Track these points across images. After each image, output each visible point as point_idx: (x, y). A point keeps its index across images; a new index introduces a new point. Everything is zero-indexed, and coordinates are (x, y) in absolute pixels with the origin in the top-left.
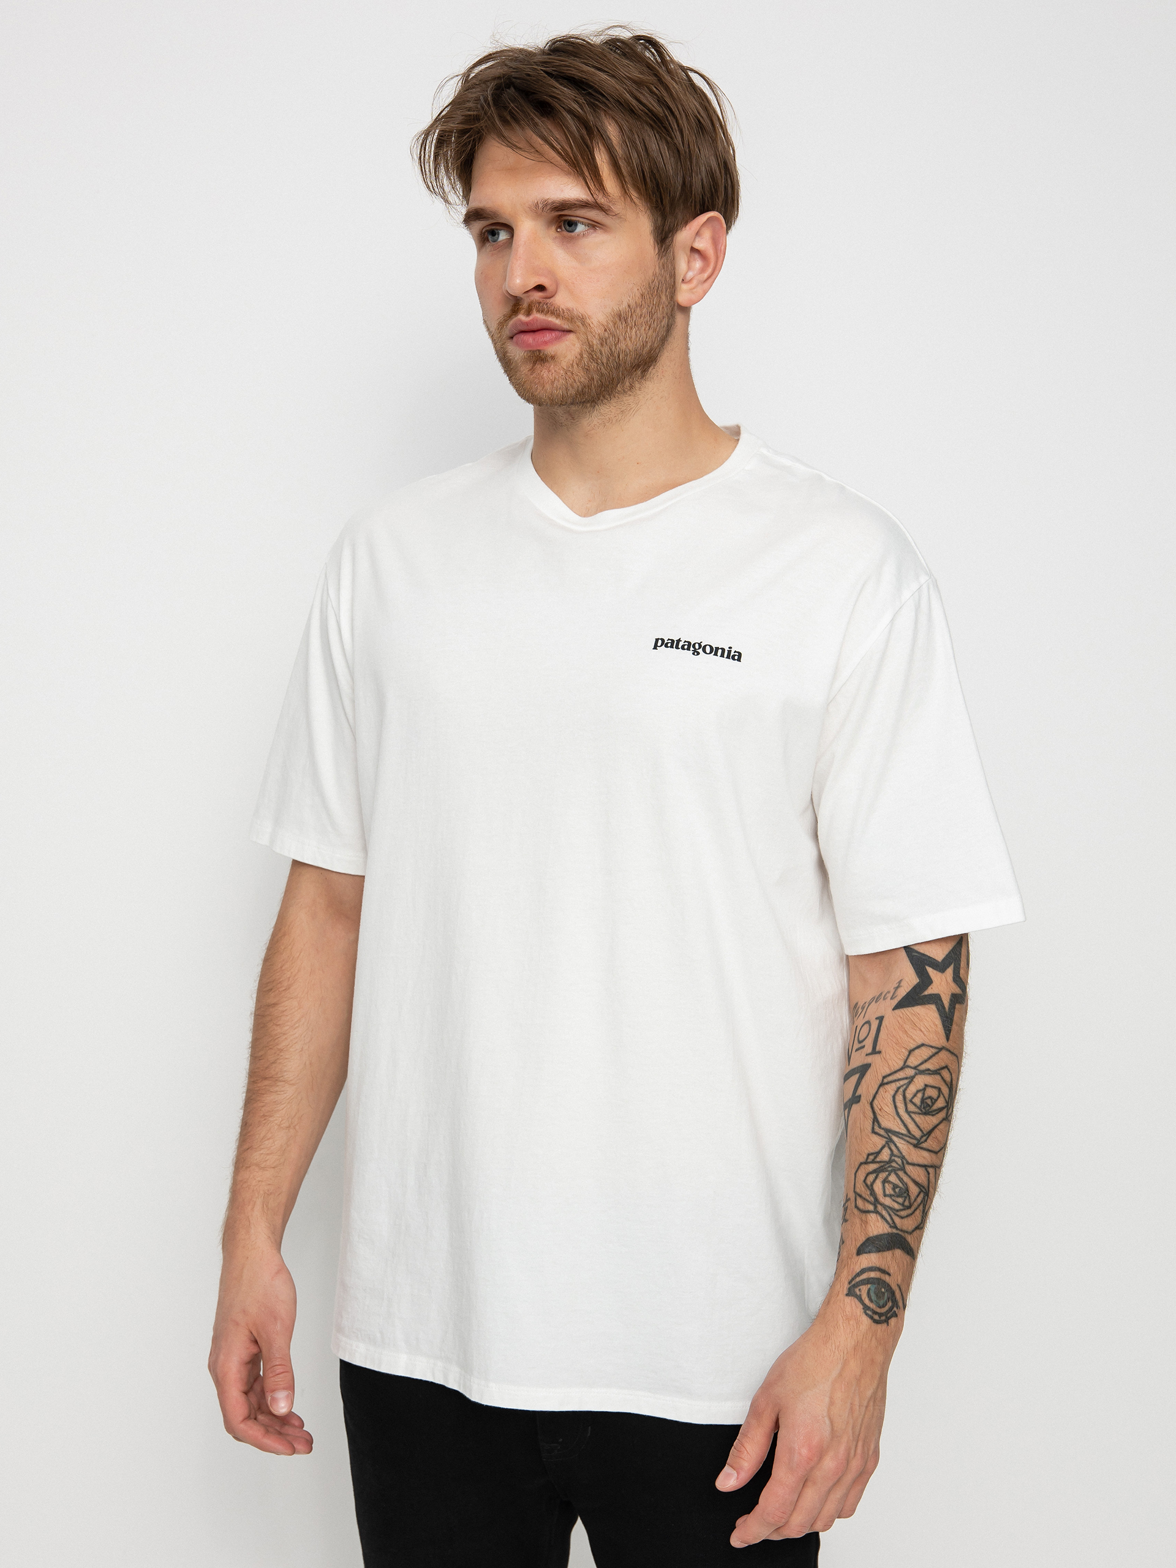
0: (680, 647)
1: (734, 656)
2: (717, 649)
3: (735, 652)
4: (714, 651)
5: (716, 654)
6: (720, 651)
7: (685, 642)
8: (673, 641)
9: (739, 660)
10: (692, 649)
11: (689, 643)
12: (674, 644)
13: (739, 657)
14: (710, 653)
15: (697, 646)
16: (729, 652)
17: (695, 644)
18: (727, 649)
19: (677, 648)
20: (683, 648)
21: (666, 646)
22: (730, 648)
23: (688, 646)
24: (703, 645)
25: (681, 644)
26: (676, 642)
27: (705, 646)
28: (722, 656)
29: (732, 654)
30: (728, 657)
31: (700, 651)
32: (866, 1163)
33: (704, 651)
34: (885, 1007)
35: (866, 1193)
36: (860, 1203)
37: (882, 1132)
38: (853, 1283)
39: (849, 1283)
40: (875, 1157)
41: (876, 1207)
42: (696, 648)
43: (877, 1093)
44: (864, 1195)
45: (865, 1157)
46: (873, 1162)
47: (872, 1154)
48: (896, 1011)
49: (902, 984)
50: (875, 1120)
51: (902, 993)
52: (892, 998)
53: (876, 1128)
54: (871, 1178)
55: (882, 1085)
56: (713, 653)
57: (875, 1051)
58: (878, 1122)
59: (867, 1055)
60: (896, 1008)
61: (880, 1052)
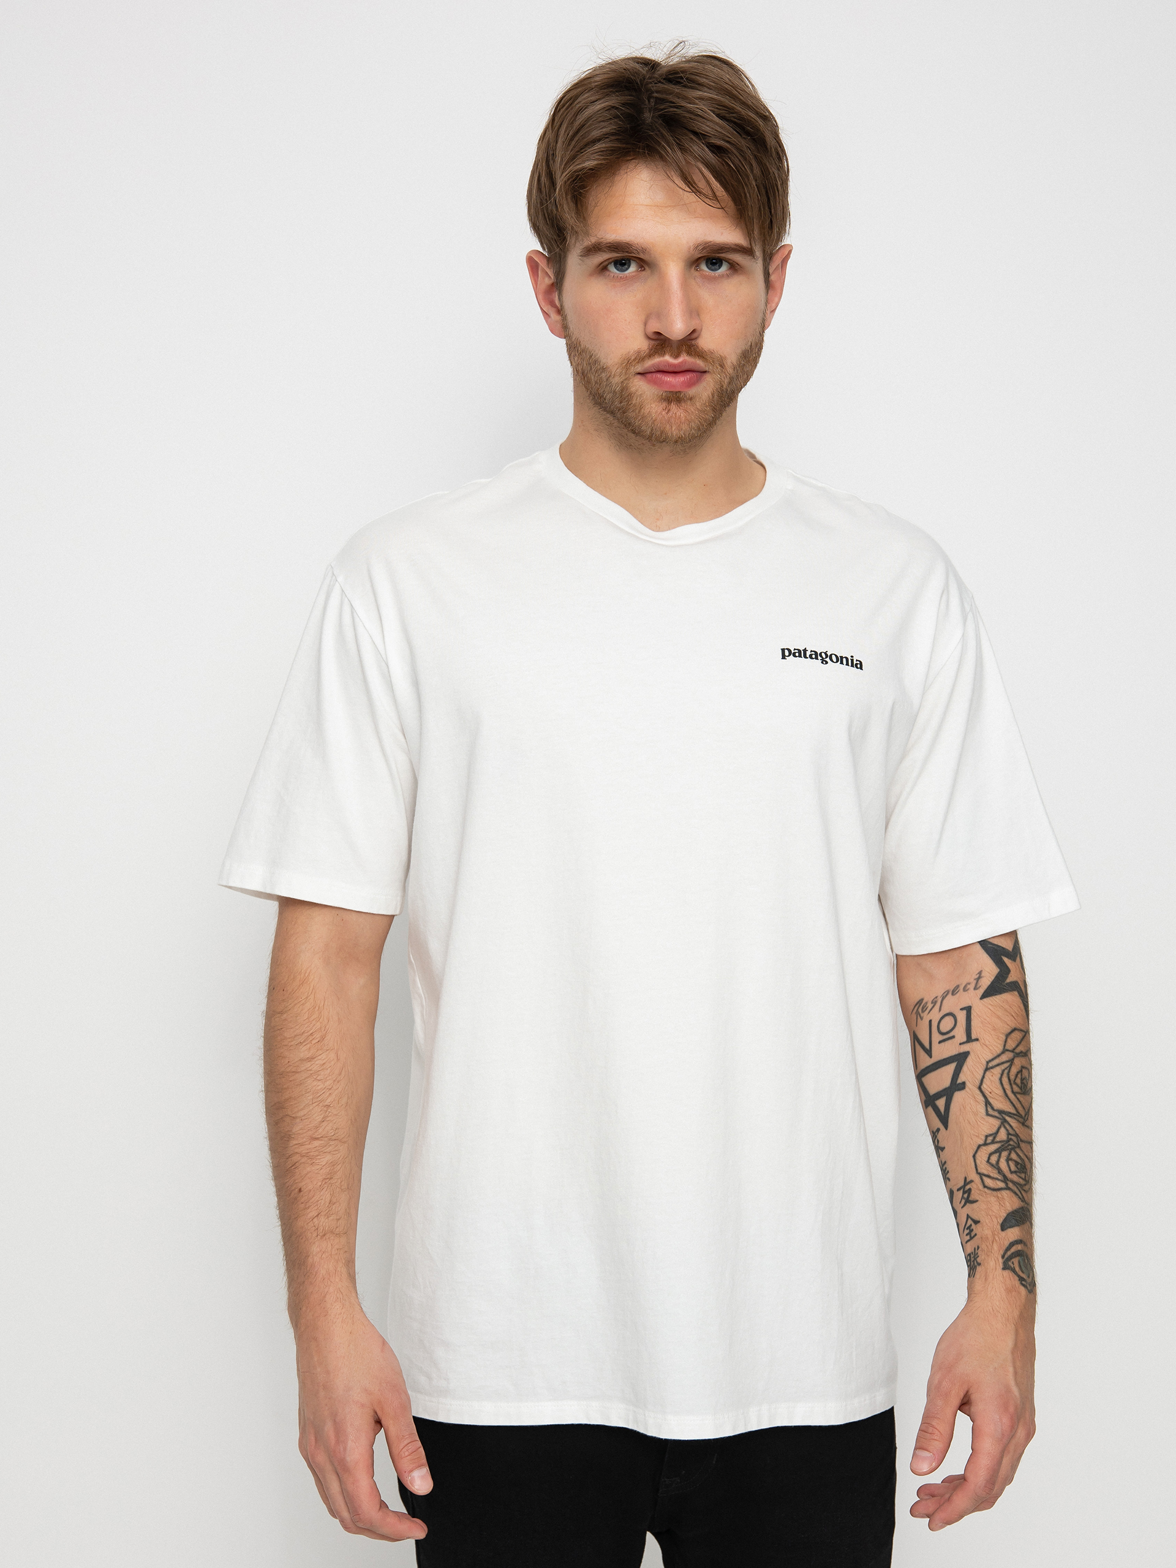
0: (808, 656)
1: (857, 664)
2: (842, 658)
3: (857, 660)
4: (840, 660)
5: (842, 663)
6: (844, 660)
7: (811, 651)
8: (799, 651)
9: (861, 668)
10: (819, 658)
11: (816, 653)
12: (801, 653)
13: (859, 665)
14: (837, 662)
15: (823, 655)
16: (852, 660)
17: (821, 653)
18: (850, 658)
19: (805, 657)
20: (811, 656)
21: (794, 655)
22: (852, 657)
23: (815, 655)
24: (829, 654)
25: (808, 654)
26: (802, 652)
27: (831, 655)
28: (847, 664)
29: (855, 662)
30: (852, 666)
31: (828, 659)
32: (985, 1144)
33: (831, 659)
34: (972, 998)
35: (994, 1173)
36: (988, 1182)
37: (996, 1114)
38: (1006, 1256)
39: (1003, 1257)
40: (994, 1138)
41: (1007, 1184)
42: (824, 658)
43: (983, 1077)
44: (992, 1175)
45: (984, 1138)
46: (993, 1142)
47: (990, 1135)
48: (985, 1000)
49: (983, 975)
50: (987, 1103)
51: (986, 982)
52: (975, 988)
53: (989, 1109)
54: (994, 1159)
55: (987, 1069)
56: (839, 662)
57: (969, 1039)
58: (990, 1104)
59: (960, 1044)
60: (983, 997)
61: (977, 1040)
